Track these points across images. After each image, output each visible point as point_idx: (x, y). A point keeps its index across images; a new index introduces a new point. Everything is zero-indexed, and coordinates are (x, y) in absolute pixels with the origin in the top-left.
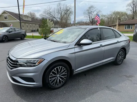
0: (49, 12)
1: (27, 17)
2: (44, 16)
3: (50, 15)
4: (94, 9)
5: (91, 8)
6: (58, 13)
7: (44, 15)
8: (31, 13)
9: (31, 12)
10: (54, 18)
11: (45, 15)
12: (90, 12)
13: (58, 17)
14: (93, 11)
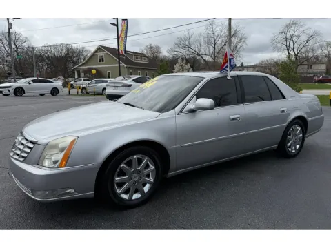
0: (187, 43)
1: (141, 55)
2: (176, 53)
3: (190, 50)
4: (301, 29)
5: (293, 28)
6: (208, 43)
7: (176, 50)
8: (151, 47)
9: (153, 45)
10: (199, 55)
11: (179, 50)
12: (288, 36)
13: (207, 53)
14: (296, 34)
